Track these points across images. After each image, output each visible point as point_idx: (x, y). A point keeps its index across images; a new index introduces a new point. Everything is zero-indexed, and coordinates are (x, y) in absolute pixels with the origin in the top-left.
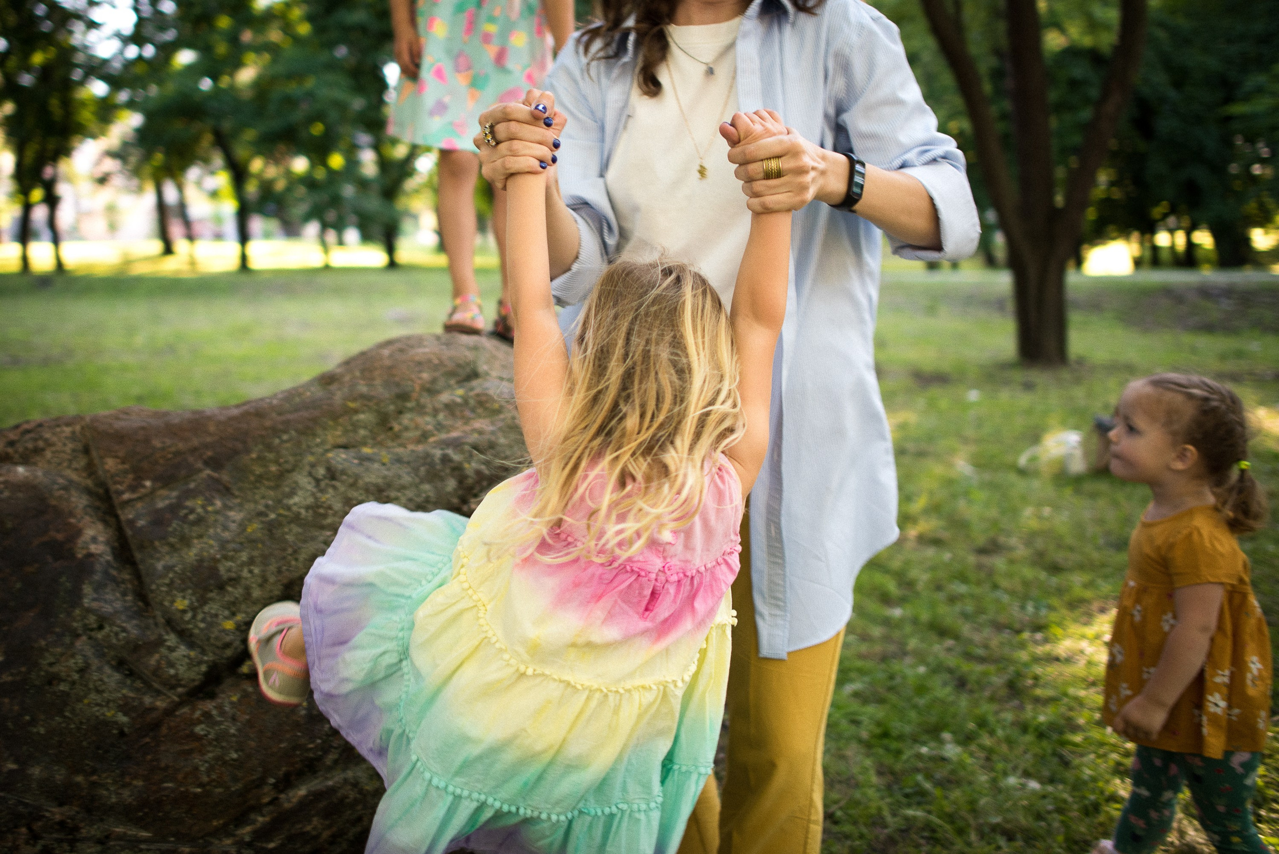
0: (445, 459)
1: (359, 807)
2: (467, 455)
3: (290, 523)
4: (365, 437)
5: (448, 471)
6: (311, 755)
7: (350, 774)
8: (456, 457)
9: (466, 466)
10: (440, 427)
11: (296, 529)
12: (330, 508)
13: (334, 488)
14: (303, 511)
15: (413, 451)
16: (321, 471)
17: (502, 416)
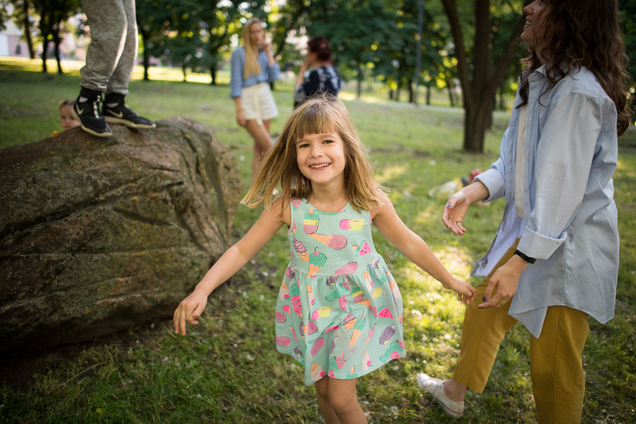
0: (89, 178)
1: (37, 315)
2: (99, 177)
3: (12, 200)
4: (56, 166)
5: (89, 183)
6: (11, 293)
7: (31, 302)
8: (94, 177)
9: (99, 181)
10: (91, 164)
11: (14, 203)
12: (31, 195)
13: (35, 187)
14: (19, 196)
15: (77, 174)
16: (30, 179)
17: (121, 161)
